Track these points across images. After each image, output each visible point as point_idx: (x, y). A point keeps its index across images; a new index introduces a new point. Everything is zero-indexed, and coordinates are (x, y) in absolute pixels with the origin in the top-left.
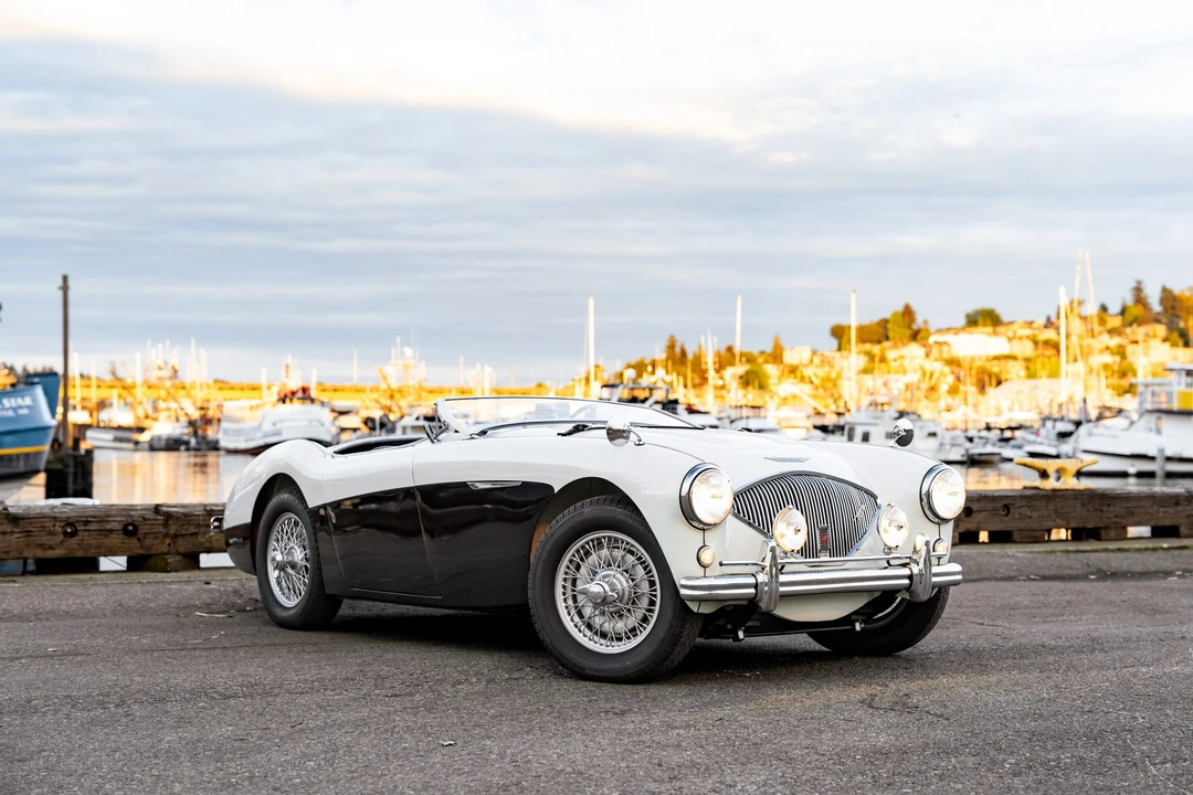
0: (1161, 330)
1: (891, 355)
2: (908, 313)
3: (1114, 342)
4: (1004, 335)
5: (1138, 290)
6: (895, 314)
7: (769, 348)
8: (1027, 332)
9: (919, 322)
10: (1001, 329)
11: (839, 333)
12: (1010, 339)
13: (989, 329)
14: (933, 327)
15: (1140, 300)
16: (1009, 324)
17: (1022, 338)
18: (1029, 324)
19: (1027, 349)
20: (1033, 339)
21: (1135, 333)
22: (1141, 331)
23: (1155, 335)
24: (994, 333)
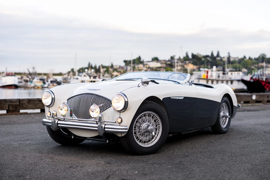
0: (192, 62)
1: (136, 66)
2: (139, 58)
3: (183, 64)
4: (160, 62)
5: (187, 54)
6: (137, 58)
7: (110, 65)
8: (164, 62)
9: (142, 60)
10: (159, 61)
11: (125, 61)
12: (161, 63)
13: (156, 61)
14: (145, 61)
15: (187, 56)
16: (160, 61)
17: (163, 63)
18: (164, 61)
19: (164, 65)
20: (166, 63)
21: (186, 62)
22: (187, 62)
23: (190, 63)
24: (158, 62)
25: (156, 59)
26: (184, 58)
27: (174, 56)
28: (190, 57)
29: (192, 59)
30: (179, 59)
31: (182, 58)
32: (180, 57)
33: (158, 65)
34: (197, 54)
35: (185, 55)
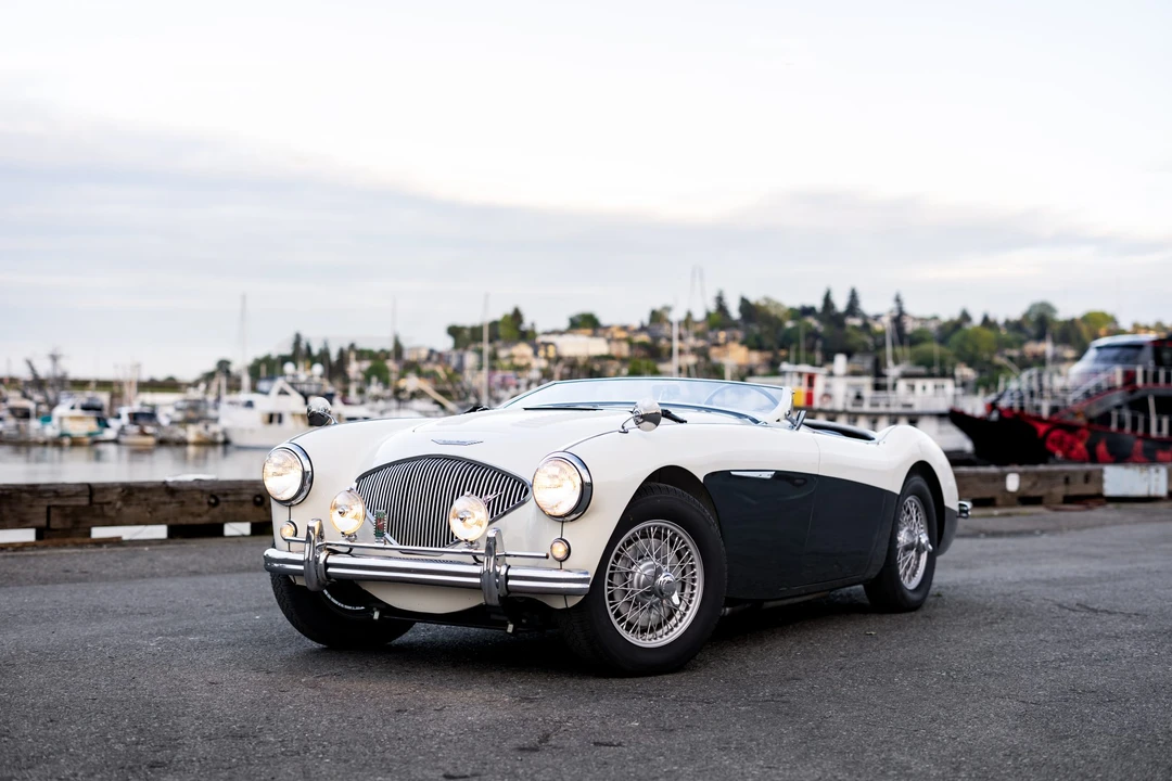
0: (739, 334)
1: (503, 353)
2: (517, 316)
3: (702, 343)
4: (603, 336)
5: (721, 299)
6: (506, 317)
7: (390, 346)
8: (623, 335)
9: (526, 325)
10: (600, 332)
11: (454, 331)
12: (609, 341)
13: (589, 331)
14: (539, 329)
15: (722, 308)
16: (607, 328)
17: (619, 340)
18: (624, 328)
19: (624, 350)
20: (629, 341)
21: (717, 337)
22: (722, 335)
23: (734, 339)
24: (594, 335)
25: (586, 323)
26: (709, 315)
27: (668, 309)
28: (735, 313)
29: (741, 324)
30: (688, 321)
31: (699, 315)
32: (689, 315)
33: (598, 347)
34: (762, 303)
35: (712, 307)
